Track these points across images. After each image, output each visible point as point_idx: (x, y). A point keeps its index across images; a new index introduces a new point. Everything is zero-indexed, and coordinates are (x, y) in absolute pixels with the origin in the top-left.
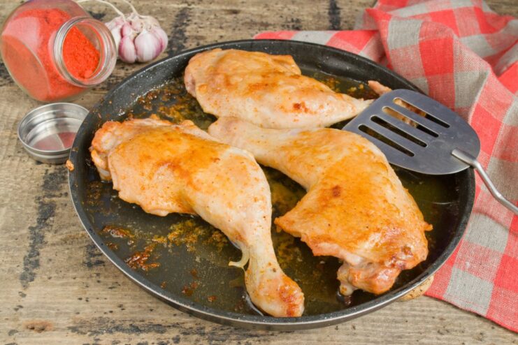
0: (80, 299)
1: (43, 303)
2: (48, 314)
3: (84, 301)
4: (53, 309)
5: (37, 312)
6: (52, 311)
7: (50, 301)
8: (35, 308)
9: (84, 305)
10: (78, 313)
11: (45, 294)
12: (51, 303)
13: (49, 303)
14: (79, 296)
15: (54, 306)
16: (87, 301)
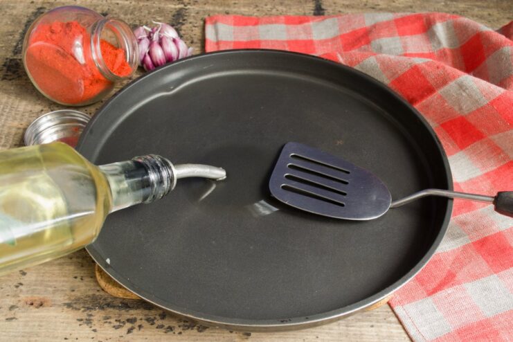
0: (76, 277)
1: (42, 281)
2: (46, 291)
3: (79, 279)
4: (51, 287)
5: (36, 289)
6: (50, 289)
7: (48, 279)
8: (35, 285)
9: (79, 284)
10: (73, 291)
11: (44, 273)
12: (49, 281)
13: (46, 281)
14: (76, 275)
15: (51, 284)
16: (82, 279)
